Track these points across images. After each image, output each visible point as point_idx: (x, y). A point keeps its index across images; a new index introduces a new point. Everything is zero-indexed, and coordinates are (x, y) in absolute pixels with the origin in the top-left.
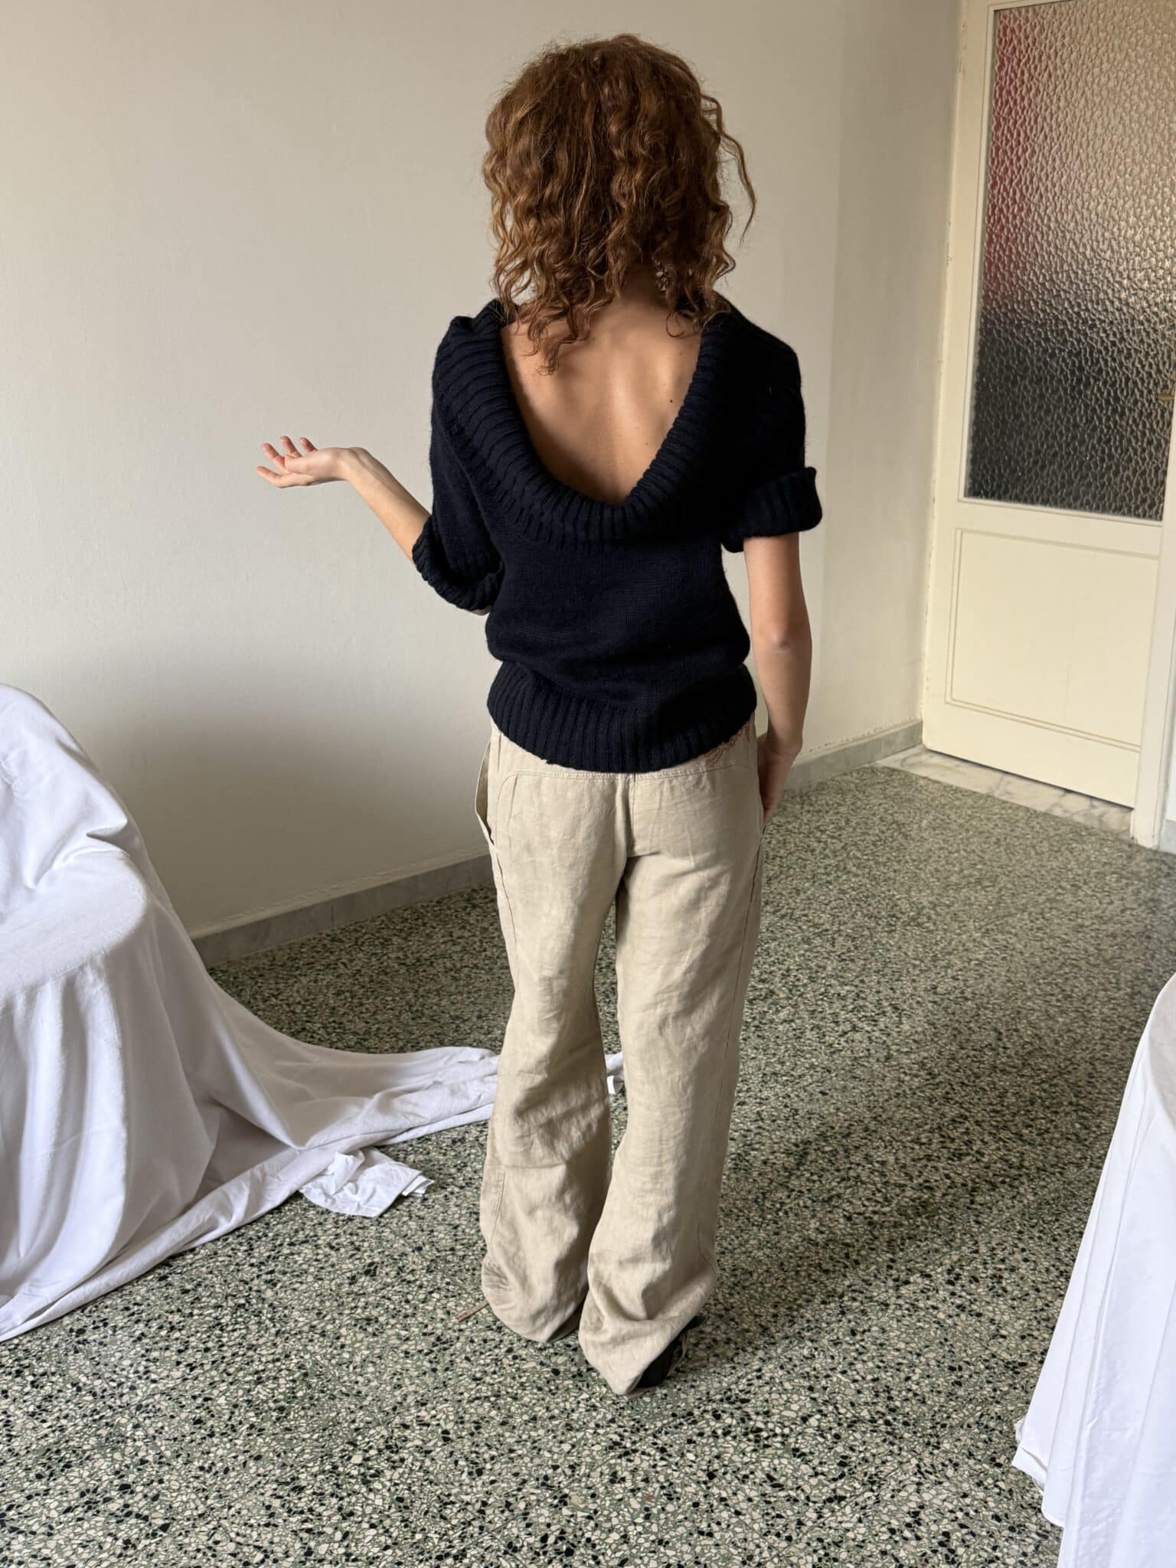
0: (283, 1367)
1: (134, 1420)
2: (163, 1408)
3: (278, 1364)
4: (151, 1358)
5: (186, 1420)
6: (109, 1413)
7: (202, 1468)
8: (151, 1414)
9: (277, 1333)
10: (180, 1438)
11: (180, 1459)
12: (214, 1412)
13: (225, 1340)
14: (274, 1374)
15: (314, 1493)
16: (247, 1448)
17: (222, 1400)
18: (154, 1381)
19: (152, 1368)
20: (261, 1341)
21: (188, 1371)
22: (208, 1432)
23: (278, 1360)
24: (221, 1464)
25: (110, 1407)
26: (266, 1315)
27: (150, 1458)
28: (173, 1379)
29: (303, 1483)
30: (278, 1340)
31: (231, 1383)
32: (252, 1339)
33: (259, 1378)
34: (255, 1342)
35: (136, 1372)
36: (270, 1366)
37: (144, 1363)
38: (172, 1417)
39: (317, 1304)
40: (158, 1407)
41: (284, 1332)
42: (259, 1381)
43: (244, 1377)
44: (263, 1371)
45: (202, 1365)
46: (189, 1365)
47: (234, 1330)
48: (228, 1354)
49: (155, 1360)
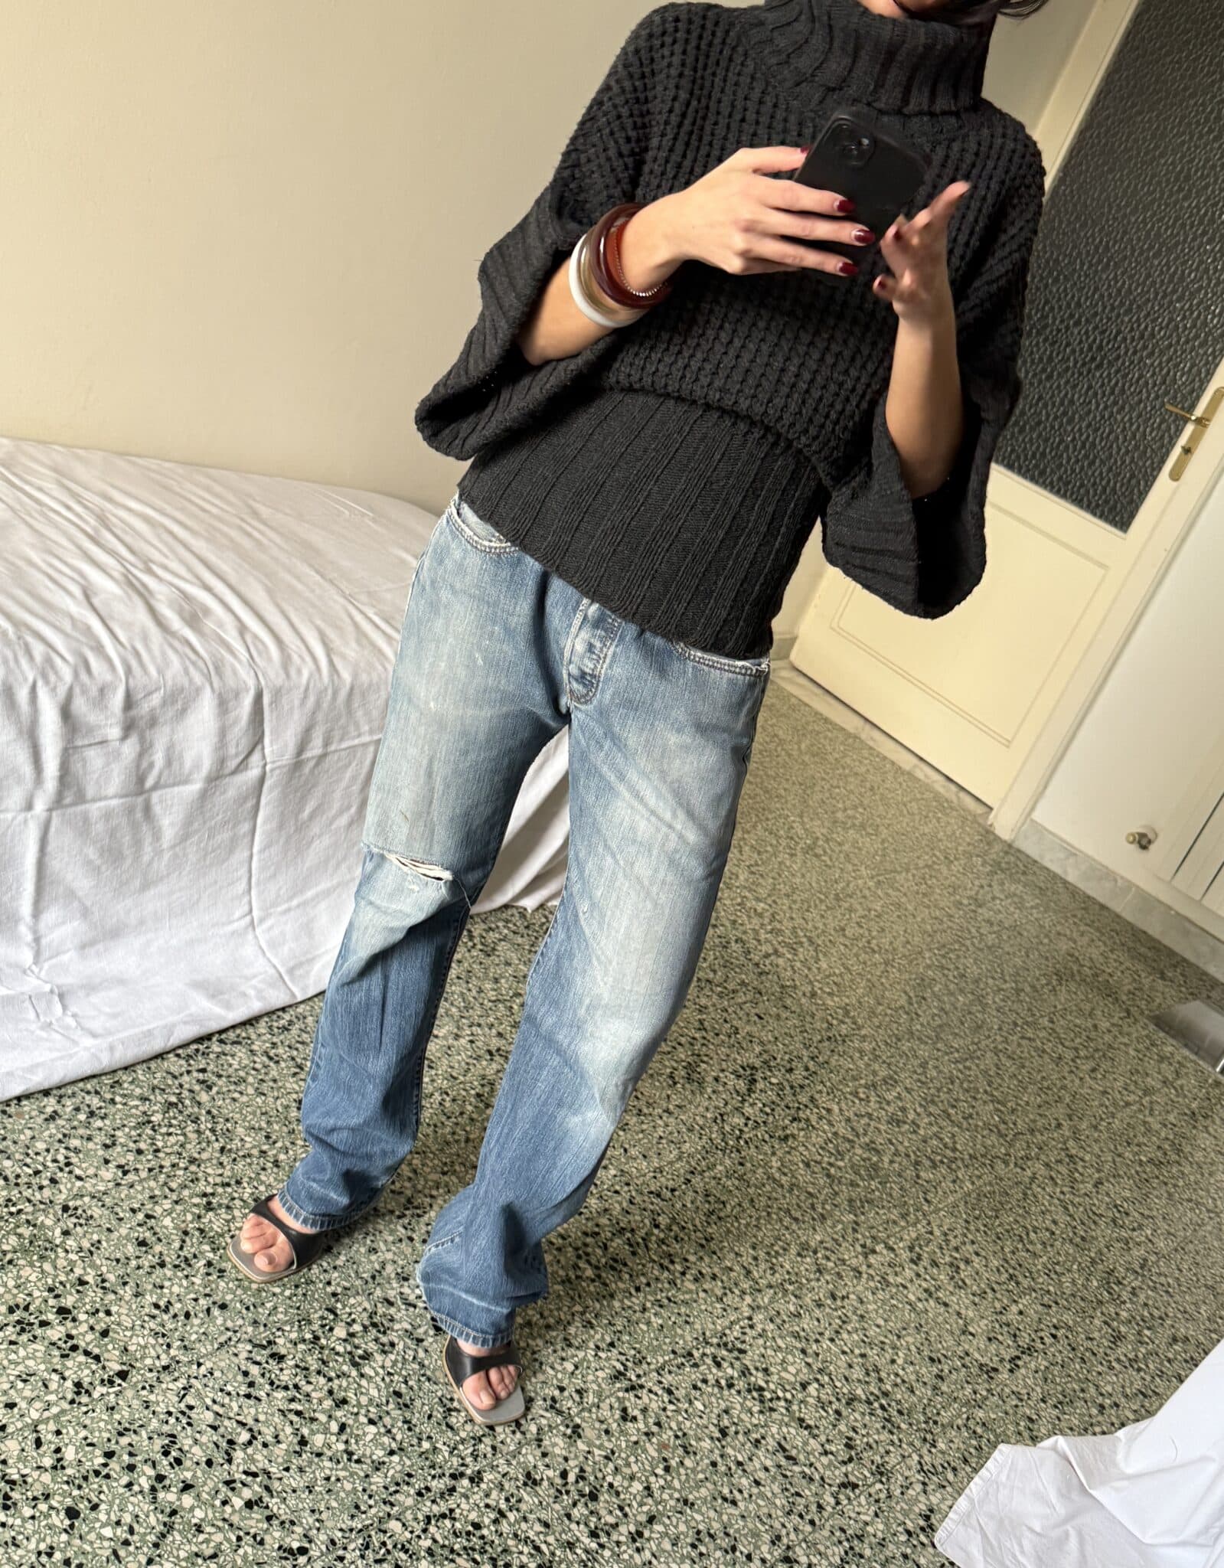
0: (236, 1195)
1: (61, 1224)
2: (96, 1216)
3: (229, 1190)
4: (72, 1146)
5: (127, 1238)
6: (30, 1209)
7: (157, 1306)
8: (82, 1221)
9: (222, 1149)
10: (123, 1260)
11: (127, 1288)
12: (161, 1235)
13: (160, 1144)
14: (225, 1201)
15: (297, 1366)
16: (208, 1291)
17: (167, 1221)
18: (79, 1178)
19: (74, 1160)
20: (205, 1156)
21: (120, 1174)
22: (156, 1260)
23: (228, 1185)
24: (178, 1305)
25: (29, 1201)
26: (205, 1125)
27: (89, 1278)
28: (102, 1180)
29: (283, 1351)
30: (224, 1159)
31: (176, 1202)
32: (192, 1149)
33: (209, 1203)
34: (196, 1155)
35: (55, 1161)
36: (220, 1190)
37: (63, 1151)
38: (109, 1230)
39: (264, 1125)
40: (89, 1213)
41: (230, 1151)
42: (209, 1207)
43: (191, 1197)
44: (213, 1194)
45: (136, 1170)
46: (119, 1167)
47: (170, 1134)
48: (167, 1163)
49: (77, 1151)
